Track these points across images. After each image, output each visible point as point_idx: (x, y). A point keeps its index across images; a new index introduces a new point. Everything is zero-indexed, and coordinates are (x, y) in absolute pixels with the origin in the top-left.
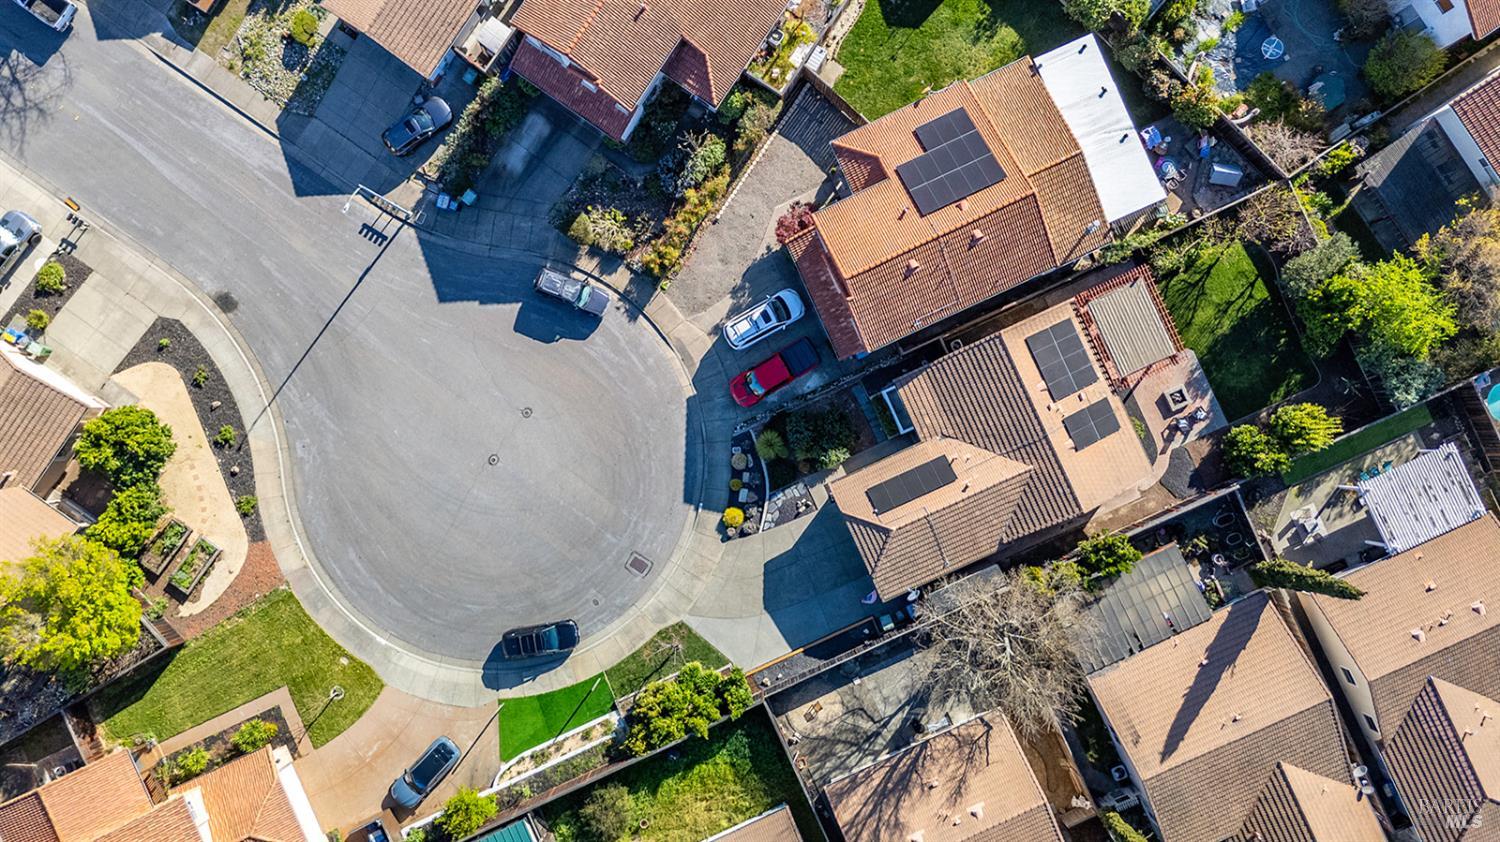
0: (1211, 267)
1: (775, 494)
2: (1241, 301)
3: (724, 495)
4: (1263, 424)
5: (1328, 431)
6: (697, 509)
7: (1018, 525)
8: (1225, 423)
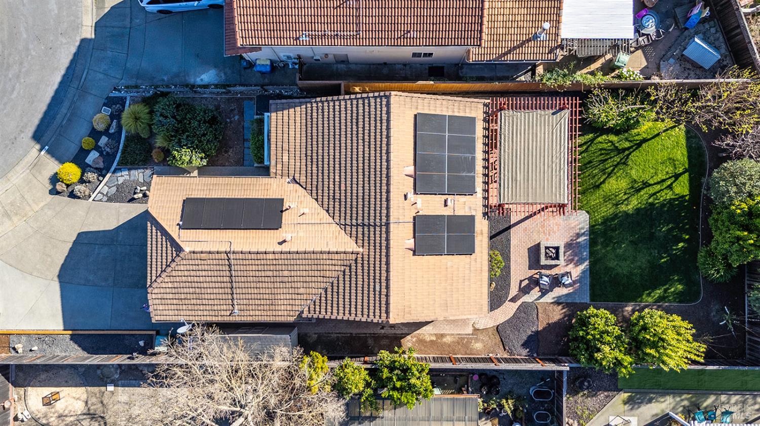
0: (645, 140)
1: (120, 170)
2: (658, 187)
3: (73, 150)
4: (624, 317)
5: (686, 354)
6: (41, 150)
7: (323, 304)
8: (587, 299)
